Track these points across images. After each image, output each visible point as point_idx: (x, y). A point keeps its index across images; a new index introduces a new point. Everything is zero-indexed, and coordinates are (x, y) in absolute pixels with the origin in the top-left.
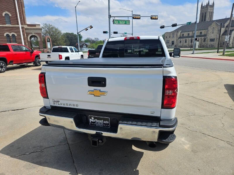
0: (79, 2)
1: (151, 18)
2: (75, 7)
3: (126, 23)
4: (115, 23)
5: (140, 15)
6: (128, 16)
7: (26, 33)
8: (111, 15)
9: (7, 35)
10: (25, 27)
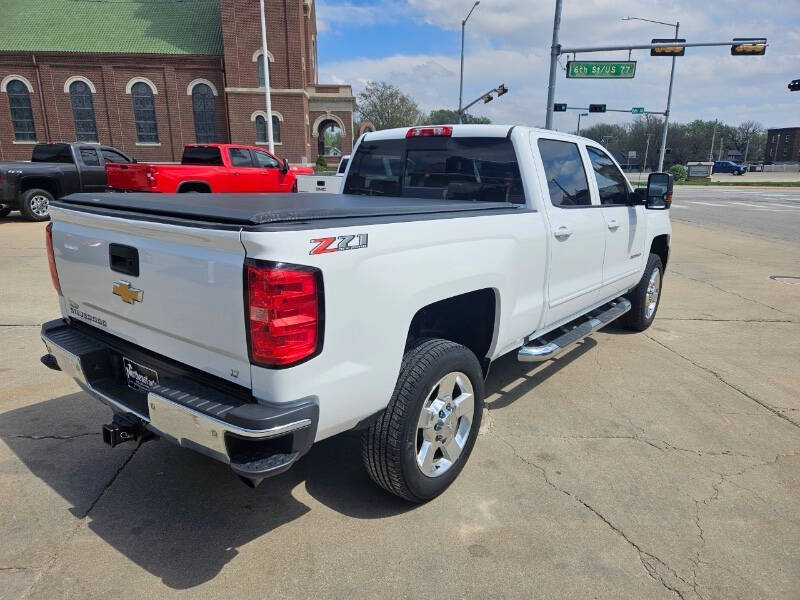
0: (477, 3)
1: (735, 52)
2: (464, 24)
3: (617, 75)
4: (573, 73)
5: (684, 41)
6: (631, 45)
7: (310, 113)
8: (559, 46)
9: (259, 117)
10: (310, 93)
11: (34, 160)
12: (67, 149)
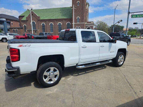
2: (115, 9)
4: (133, 17)
7: (86, 26)
8: (130, 12)
10: (86, 23)
11: (39, 35)
12: (43, 33)
